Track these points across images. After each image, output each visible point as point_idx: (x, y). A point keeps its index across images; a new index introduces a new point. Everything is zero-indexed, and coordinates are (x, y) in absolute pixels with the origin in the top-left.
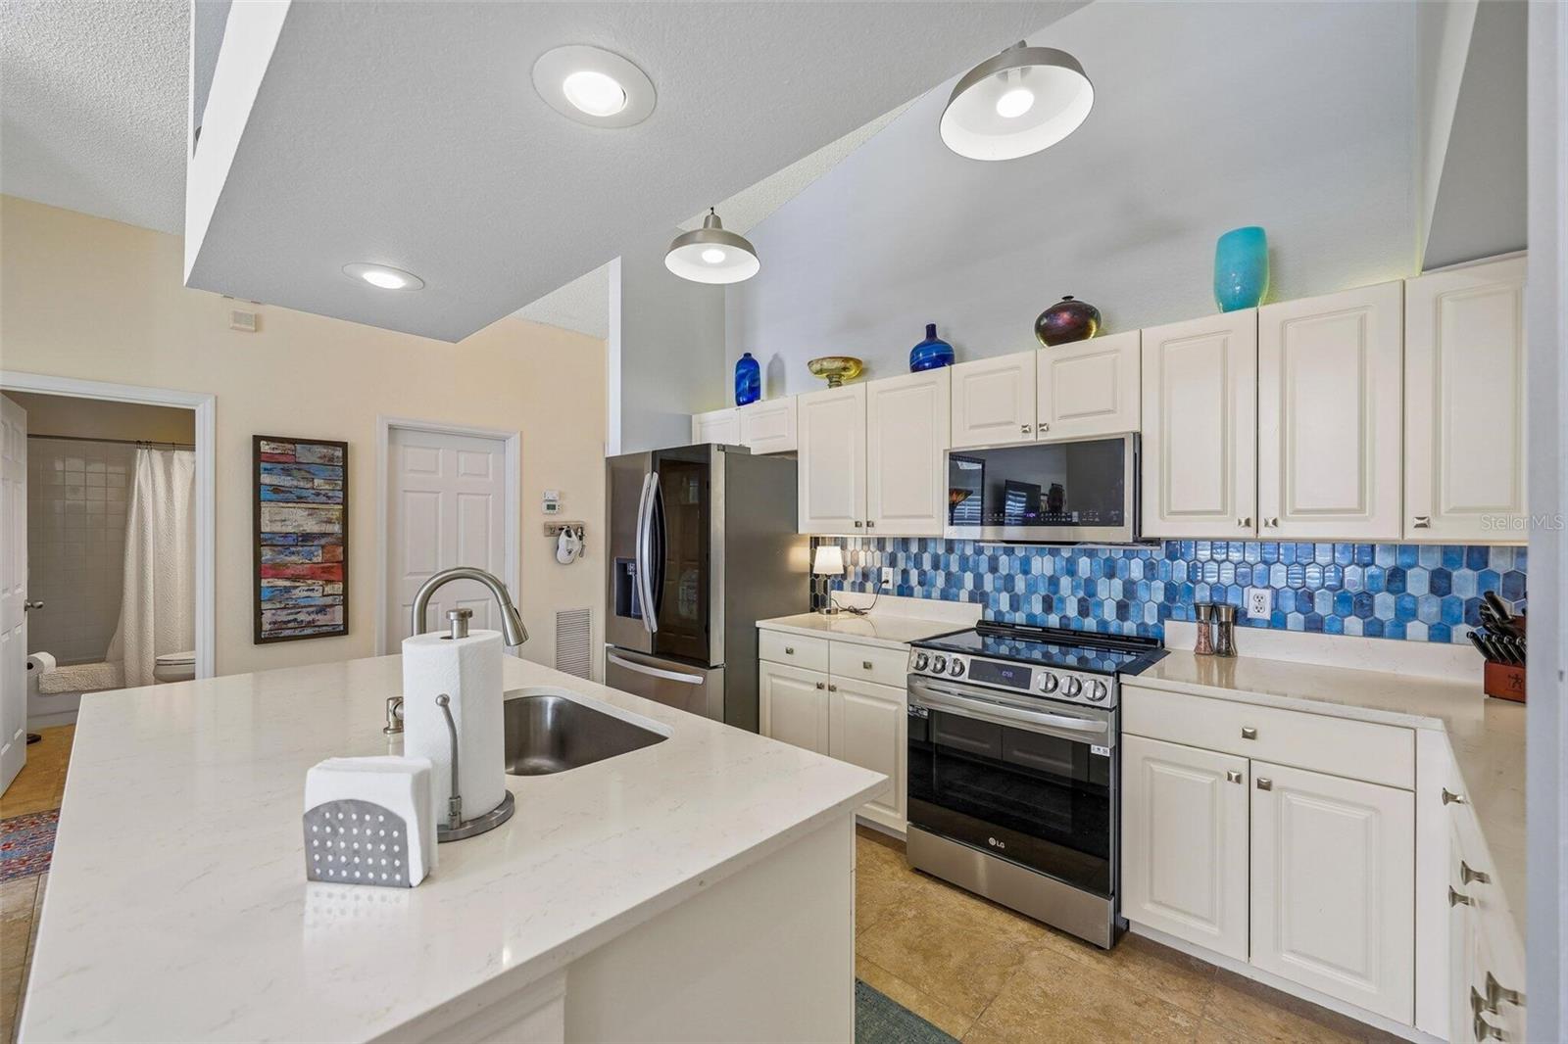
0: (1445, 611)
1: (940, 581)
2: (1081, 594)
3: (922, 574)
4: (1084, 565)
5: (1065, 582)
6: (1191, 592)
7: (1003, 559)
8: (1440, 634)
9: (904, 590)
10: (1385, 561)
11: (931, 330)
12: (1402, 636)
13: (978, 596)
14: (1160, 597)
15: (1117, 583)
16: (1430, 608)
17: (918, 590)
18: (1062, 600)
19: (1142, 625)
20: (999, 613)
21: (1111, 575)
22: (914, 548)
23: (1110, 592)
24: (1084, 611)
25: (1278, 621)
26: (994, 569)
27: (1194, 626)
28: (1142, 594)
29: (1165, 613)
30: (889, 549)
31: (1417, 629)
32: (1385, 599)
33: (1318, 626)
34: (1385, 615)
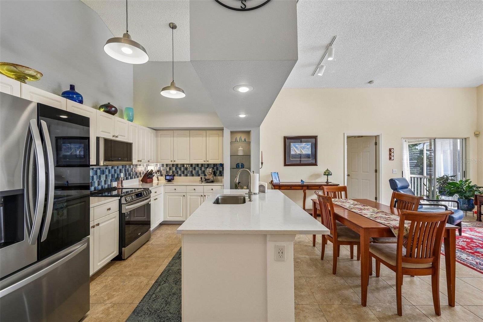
2: (98, 180)
4: (99, 171)
5: (95, 177)
8: (135, 178)
11: (72, 87)
14: (110, 178)
15: (104, 175)
16: (134, 174)
18: (94, 182)
21: (103, 174)
23: (103, 178)
24: (99, 185)
29: (111, 181)
32: (132, 173)
33: (127, 179)
34: (131, 176)
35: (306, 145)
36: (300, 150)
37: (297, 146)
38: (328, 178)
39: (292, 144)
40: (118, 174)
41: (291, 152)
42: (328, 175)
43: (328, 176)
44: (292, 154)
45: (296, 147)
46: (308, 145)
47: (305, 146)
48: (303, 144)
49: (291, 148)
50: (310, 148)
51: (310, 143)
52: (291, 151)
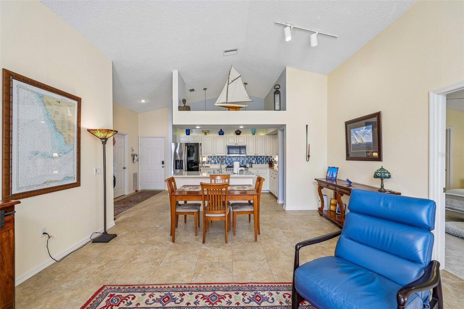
0: (266, 161)
1: (220, 161)
3: (218, 161)
6: (248, 161)
7: (229, 158)
8: (266, 163)
9: (215, 163)
10: (262, 157)
11: (221, 130)
12: (263, 164)
13: (226, 163)
16: (265, 161)
17: (217, 163)
19: (244, 165)
20: (228, 165)
22: (217, 157)
25: (255, 163)
26: (228, 160)
27: (249, 164)
28: (244, 162)
30: (213, 157)
31: (264, 163)
32: (262, 161)
33: (258, 163)
34: (262, 162)
35: (367, 130)
36: (360, 138)
37: (357, 132)
38: (382, 182)
39: (352, 130)
40: (251, 161)
41: (352, 141)
42: (382, 178)
43: (382, 180)
44: (354, 145)
45: (356, 134)
46: (368, 129)
47: (366, 132)
48: (363, 129)
49: (352, 136)
50: (372, 133)
51: (371, 126)
52: (352, 139)
